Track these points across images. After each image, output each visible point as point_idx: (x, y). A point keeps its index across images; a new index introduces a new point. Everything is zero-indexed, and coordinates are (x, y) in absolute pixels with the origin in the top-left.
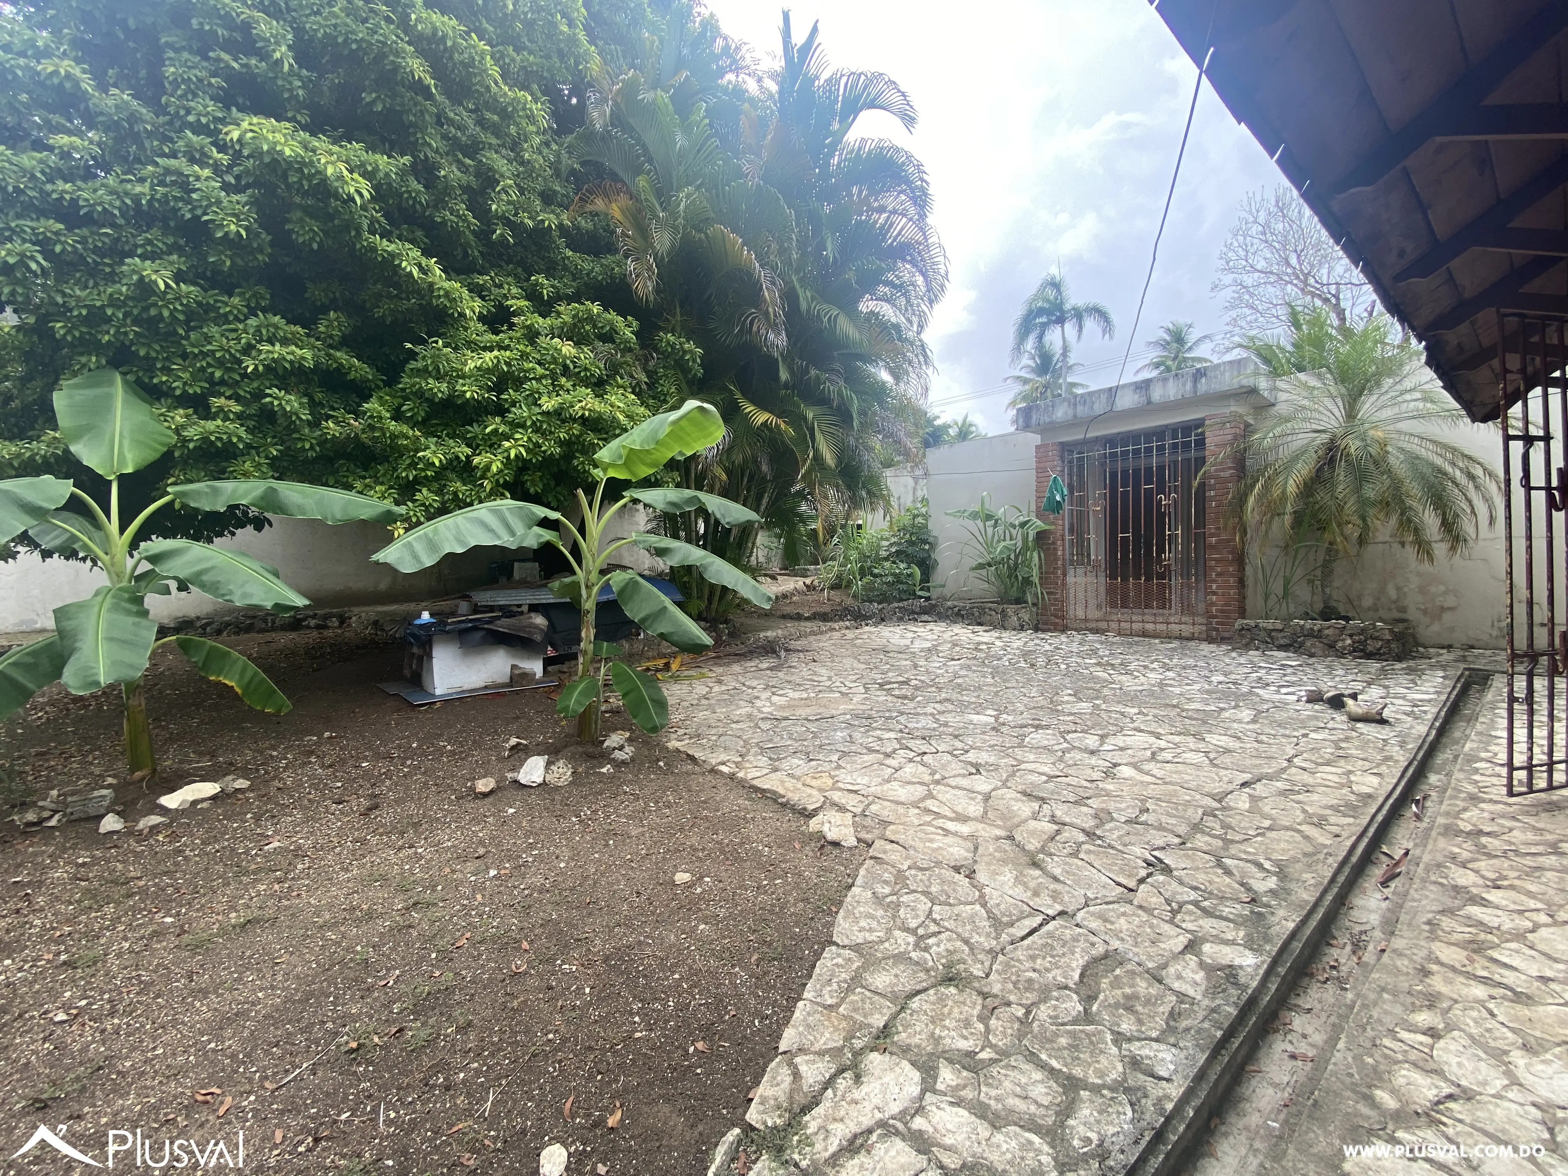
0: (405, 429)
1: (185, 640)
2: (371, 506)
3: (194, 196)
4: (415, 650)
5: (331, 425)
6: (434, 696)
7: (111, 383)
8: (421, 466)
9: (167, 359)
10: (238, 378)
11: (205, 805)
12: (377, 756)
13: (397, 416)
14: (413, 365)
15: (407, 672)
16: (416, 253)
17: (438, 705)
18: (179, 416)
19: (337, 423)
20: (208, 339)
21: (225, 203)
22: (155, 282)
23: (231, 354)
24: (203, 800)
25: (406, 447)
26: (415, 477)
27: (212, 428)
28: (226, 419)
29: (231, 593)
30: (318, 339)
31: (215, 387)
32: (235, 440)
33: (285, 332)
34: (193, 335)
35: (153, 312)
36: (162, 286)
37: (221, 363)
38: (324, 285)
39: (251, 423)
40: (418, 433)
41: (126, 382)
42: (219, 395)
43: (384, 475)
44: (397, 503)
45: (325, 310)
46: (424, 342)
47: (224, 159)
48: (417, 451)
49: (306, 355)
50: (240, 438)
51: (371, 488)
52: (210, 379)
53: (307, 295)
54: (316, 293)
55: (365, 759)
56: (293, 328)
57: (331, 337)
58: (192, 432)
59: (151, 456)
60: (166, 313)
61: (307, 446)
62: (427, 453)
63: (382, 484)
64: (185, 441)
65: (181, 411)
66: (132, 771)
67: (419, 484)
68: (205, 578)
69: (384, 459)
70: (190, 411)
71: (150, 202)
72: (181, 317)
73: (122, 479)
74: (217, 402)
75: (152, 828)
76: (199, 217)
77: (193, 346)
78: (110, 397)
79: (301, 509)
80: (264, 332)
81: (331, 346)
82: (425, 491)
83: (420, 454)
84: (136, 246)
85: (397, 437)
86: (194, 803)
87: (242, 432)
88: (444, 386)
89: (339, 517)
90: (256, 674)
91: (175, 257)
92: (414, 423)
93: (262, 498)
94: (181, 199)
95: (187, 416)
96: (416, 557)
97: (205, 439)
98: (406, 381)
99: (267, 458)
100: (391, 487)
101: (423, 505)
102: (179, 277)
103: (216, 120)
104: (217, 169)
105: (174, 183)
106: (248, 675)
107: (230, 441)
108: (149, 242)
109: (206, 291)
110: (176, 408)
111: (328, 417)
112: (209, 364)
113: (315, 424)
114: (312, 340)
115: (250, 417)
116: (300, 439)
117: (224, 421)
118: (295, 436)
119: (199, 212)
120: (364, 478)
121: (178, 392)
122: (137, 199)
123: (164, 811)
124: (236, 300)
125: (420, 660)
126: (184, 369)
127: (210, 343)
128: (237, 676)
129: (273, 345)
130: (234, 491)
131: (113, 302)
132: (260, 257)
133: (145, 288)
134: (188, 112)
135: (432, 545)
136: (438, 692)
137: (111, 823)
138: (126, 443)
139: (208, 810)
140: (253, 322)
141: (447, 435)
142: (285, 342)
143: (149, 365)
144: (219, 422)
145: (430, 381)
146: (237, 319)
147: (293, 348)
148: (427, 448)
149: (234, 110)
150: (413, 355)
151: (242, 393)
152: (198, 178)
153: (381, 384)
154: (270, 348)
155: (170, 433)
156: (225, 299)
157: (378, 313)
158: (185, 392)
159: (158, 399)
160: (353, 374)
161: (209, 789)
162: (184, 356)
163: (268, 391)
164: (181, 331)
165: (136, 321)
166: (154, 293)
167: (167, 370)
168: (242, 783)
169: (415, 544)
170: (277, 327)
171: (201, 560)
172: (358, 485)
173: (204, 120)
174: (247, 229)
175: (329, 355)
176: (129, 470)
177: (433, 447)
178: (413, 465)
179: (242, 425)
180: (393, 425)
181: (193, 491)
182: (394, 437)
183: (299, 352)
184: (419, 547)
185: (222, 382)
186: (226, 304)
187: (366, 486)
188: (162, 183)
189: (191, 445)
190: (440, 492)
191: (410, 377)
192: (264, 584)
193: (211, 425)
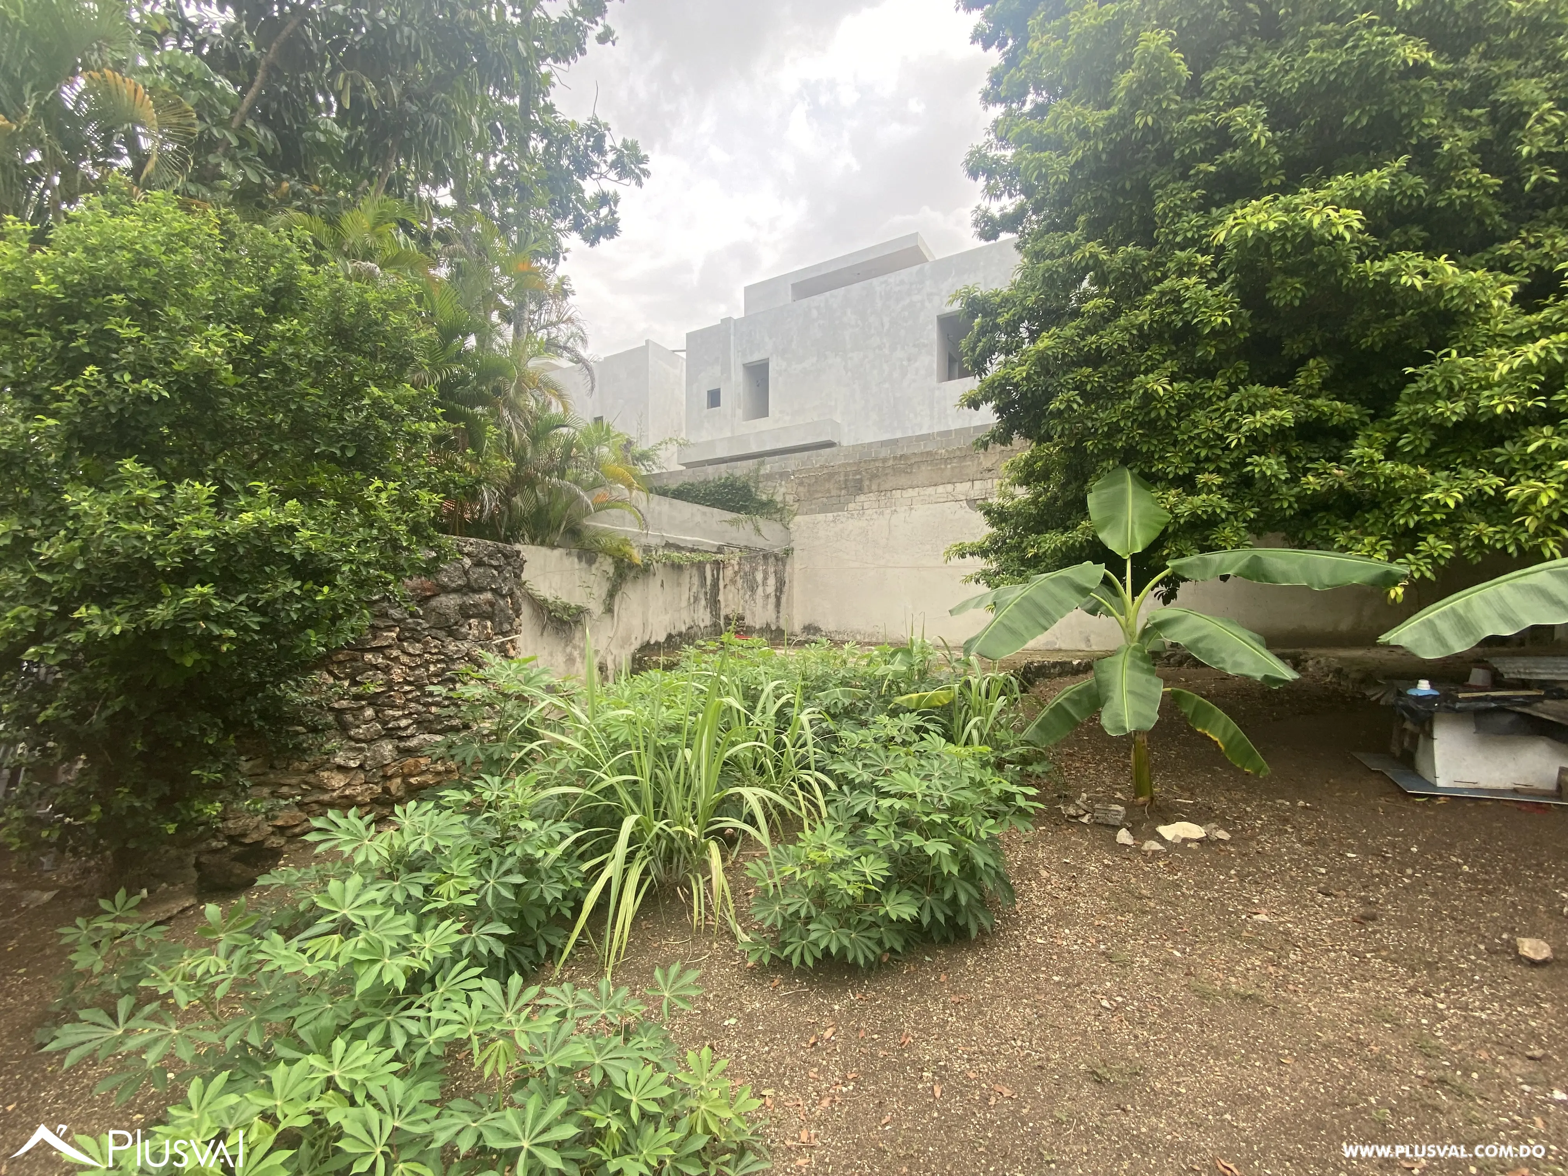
0: (1405, 469)
1: (1180, 693)
2: (1364, 567)
3: (1185, 306)
4: (1408, 725)
5: (1311, 479)
6: (1434, 787)
7: (1123, 480)
8: (1426, 509)
9: (1163, 449)
10: (1220, 452)
11: (1194, 846)
12: (1364, 850)
13: (1391, 453)
14: (1411, 388)
15: (1396, 749)
16: (1418, 260)
17: (1442, 801)
18: (1172, 496)
19: (1318, 475)
20: (1195, 425)
21: (1212, 300)
22: (1156, 391)
23: (1214, 433)
24: (1192, 841)
25: (1404, 489)
26: (1418, 524)
27: (1199, 503)
28: (1210, 492)
29: (1223, 661)
30: (1296, 394)
31: (1200, 465)
32: (1218, 511)
33: (1264, 397)
34: (1183, 425)
35: (1153, 415)
36: (1161, 392)
37: (1206, 443)
38: (1303, 336)
39: (1230, 491)
40: (1422, 470)
41: (1133, 476)
42: (1204, 471)
43: (1374, 524)
44: (1392, 557)
45: (1303, 361)
46: (1429, 359)
47: (1208, 259)
48: (1421, 491)
49: (1286, 415)
50: (1222, 508)
51: (1358, 541)
52: (1197, 461)
53: (1284, 352)
54: (1293, 347)
55: (1350, 847)
56: (1271, 390)
57: (1310, 387)
58: (1184, 509)
59: (1154, 535)
60: (1163, 413)
61: (1286, 505)
62: (1437, 494)
63: (1371, 534)
64: (1176, 517)
65: (1173, 492)
66: (1136, 797)
67: (1422, 531)
68: (1200, 645)
69: (1375, 504)
70: (1180, 490)
71: (1150, 326)
72: (1174, 412)
73: (1134, 557)
74: (1201, 478)
75: (1155, 852)
76: (1189, 322)
77: (1183, 433)
78: (1124, 491)
79: (1286, 577)
80: (1245, 404)
81: (1311, 397)
82: (1431, 539)
83: (1426, 497)
84: (1140, 365)
85: (1393, 480)
86: (1185, 840)
87: (1224, 503)
88: (1460, 407)
89: (1327, 581)
90: (1236, 732)
91: (1168, 363)
92: (1414, 459)
93: (1248, 567)
94: (1175, 312)
95: (1178, 495)
96: (1440, 639)
97: (1193, 514)
98: (1402, 410)
99: (1244, 521)
100: (1384, 538)
101: (1430, 556)
102: (1173, 379)
103: (1200, 228)
104: (1202, 273)
105: (1167, 302)
106: (1230, 733)
107: (1214, 512)
108: (1150, 358)
109: (1192, 382)
110: (1168, 489)
111: (1306, 471)
112: (1196, 447)
113: (1294, 480)
114: (1291, 396)
115: (1229, 486)
116: (1278, 499)
117: (1208, 494)
118: (1274, 496)
119: (1189, 318)
120: (1346, 529)
121: (1171, 476)
122: (1140, 327)
123: (1162, 840)
124: (1218, 382)
125: (1414, 738)
126: (1176, 454)
127: (1196, 427)
128: (1220, 732)
129: (1254, 415)
130: (1222, 561)
131: (1125, 416)
132: (1242, 336)
133: (1149, 397)
134: (1176, 234)
135: (1463, 624)
136: (1440, 783)
137: (1124, 836)
138: (1136, 527)
139: (1196, 852)
140: (1235, 398)
141: (1463, 463)
142: (1264, 407)
143: (1149, 458)
144: (1204, 496)
145: (1440, 403)
146: (1219, 399)
147: (1273, 411)
148: (1435, 486)
149: (1214, 210)
150: (1412, 378)
151: (1223, 465)
152: (1187, 288)
153: (1367, 420)
154: (1251, 419)
155: (1165, 512)
156: (1210, 384)
157: (1365, 343)
158: (1176, 474)
159: (1154, 484)
160: (1335, 420)
161: (1195, 831)
162: (1175, 443)
163: (1249, 460)
164: (1174, 424)
165: (1141, 426)
166: (1155, 399)
167: (1162, 459)
168: (1223, 835)
169: (1437, 622)
170: (1256, 396)
171: (1197, 628)
172: (1341, 539)
173: (1189, 235)
174: (1230, 316)
175: (1308, 406)
176: (1139, 550)
177: (1445, 485)
178: (1416, 509)
179: (1223, 496)
180: (1388, 467)
181: (1187, 564)
182: (1390, 480)
183: (1279, 414)
184: (1445, 627)
185: (1207, 459)
186: (1210, 388)
187: (1351, 538)
188: (1159, 306)
189: (1182, 521)
190: (1454, 537)
191: (1408, 404)
192: (1253, 655)
193: (1197, 500)
